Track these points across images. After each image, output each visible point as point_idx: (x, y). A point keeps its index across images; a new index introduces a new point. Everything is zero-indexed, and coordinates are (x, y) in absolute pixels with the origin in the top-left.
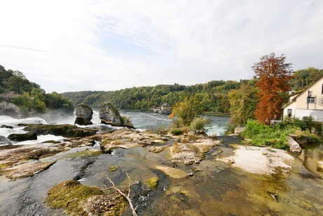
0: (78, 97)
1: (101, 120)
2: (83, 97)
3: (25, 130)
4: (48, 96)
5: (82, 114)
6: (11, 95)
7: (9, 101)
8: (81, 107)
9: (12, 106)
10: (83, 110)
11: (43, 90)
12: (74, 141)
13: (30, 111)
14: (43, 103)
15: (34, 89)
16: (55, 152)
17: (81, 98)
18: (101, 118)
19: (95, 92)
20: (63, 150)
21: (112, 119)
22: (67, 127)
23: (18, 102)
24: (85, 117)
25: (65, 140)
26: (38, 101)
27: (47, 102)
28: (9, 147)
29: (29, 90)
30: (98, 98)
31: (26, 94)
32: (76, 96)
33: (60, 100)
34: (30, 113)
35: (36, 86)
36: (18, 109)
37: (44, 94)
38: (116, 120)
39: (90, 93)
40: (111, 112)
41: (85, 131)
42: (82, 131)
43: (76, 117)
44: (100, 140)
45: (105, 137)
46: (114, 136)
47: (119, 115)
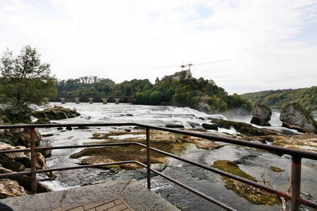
0: (257, 97)
1: (282, 122)
2: (263, 97)
3: (212, 122)
4: (230, 97)
5: (259, 114)
6: (206, 97)
7: (205, 102)
8: (257, 107)
9: (207, 105)
10: (259, 110)
11: (226, 93)
13: (216, 109)
14: (226, 104)
15: (220, 92)
17: (260, 99)
18: (282, 120)
19: (279, 91)
21: (299, 122)
22: (241, 124)
23: (210, 103)
24: (263, 117)
26: (222, 102)
27: (228, 103)
29: (216, 93)
30: (282, 97)
31: (215, 96)
32: (255, 96)
33: (239, 101)
34: (216, 111)
35: (222, 90)
36: (209, 108)
37: (227, 96)
38: (306, 124)
39: (272, 92)
40: (298, 113)
42: (256, 131)
44: (272, 141)
45: (278, 139)
46: (292, 140)
47: (312, 119)
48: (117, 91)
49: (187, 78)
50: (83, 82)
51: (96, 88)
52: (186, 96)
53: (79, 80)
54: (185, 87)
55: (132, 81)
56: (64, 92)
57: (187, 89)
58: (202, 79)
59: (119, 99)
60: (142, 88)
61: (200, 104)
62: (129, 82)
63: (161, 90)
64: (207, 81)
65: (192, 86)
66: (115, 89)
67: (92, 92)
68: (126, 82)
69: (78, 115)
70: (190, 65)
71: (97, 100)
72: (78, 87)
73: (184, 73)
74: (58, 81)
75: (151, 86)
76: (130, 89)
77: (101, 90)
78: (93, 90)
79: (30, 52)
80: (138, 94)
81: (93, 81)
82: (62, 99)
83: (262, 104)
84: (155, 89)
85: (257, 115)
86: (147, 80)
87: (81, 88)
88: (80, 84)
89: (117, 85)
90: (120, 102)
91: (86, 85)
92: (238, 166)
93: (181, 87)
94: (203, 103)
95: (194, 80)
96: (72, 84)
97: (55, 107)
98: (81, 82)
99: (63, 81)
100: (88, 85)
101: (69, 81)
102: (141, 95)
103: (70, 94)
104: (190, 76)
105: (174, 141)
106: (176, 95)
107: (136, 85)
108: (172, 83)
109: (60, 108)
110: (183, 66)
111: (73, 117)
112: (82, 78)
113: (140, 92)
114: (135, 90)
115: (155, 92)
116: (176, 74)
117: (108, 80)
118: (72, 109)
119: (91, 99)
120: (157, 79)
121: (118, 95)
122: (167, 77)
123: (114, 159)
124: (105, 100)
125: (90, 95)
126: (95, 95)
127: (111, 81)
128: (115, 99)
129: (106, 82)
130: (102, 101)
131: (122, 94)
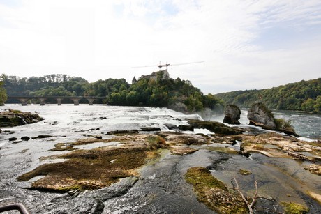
0: (228, 97)
1: (249, 120)
2: (233, 97)
3: (188, 123)
4: (205, 97)
5: (230, 113)
6: (184, 98)
7: (182, 102)
8: (229, 107)
9: (183, 105)
10: (231, 110)
11: (202, 93)
12: (217, 137)
13: (193, 109)
14: (201, 103)
15: (196, 92)
16: (202, 143)
17: (231, 98)
19: (247, 91)
20: (207, 143)
21: (263, 120)
22: (215, 124)
23: (187, 103)
24: (233, 116)
25: (212, 135)
26: (198, 102)
27: (204, 102)
28: (176, 133)
29: (193, 94)
30: (249, 97)
31: (191, 96)
33: (213, 101)
34: (193, 111)
35: (198, 90)
36: (186, 107)
37: (202, 96)
38: (268, 122)
39: (241, 92)
40: (262, 112)
41: (231, 130)
42: (228, 130)
43: (224, 116)
44: (241, 141)
45: (246, 139)
46: (257, 139)
47: (273, 117)
48: (91, 91)
49: (164, 78)
50: (50, 81)
51: (66, 88)
52: (163, 97)
53: (44, 78)
54: (162, 87)
55: (107, 81)
56: (25, 92)
57: (164, 89)
58: (179, 79)
59: (93, 100)
60: (118, 88)
61: (178, 104)
62: (103, 82)
63: (138, 90)
64: (184, 81)
65: (169, 87)
66: (88, 89)
67: (61, 92)
68: (100, 82)
69: (41, 119)
70: (167, 65)
71: (67, 101)
72: (43, 86)
73: (161, 73)
74: (18, 79)
75: (128, 86)
76: (105, 89)
77: (71, 90)
78: (62, 90)
80: (114, 94)
81: (62, 80)
82: (23, 100)
83: (233, 104)
84: (131, 90)
85: (229, 115)
86: (124, 80)
87: (48, 88)
88: (46, 82)
89: (91, 84)
90: (94, 103)
91: (54, 83)
92: (210, 172)
93: (159, 87)
94: (180, 103)
95: (172, 80)
96: (35, 83)
97: (10, 111)
98: (47, 80)
99: (24, 79)
100: (56, 85)
101: (31, 80)
102: (117, 95)
103: (34, 94)
104: (167, 76)
105: (148, 147)
106: (153, 95)
107: (112, 85)
108: (150, 83)
109: (16, 113)
110: (160, 66)
111: (34, 122)
112: (48, 76)
113: (116, 92)
114: (110, 90)
115: (131, 92)
116: (154, 74)
117: (80, 79)
118: (33, 113)
119: (59, 100)
120: (134, 79)
121: (92, 95)
122: (144, 76)
123: (75, 178)
124: (76, 101)
125: (59, 94)
126: (64, 95)
127: (84, 80)
128: (89, 100)
129: (78, 81)
130: (72, 102)
131: (96, 94)
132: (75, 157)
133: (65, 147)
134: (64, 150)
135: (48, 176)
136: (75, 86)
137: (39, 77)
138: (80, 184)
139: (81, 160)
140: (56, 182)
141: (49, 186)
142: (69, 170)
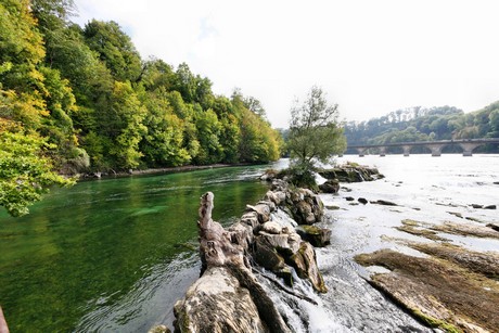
48: (469, 129)
50: (394, 120)
51: (418, 128)
53: (387, 118)
56: (363, 139)
59: (474, 146)
66: (463, 124)
67: (409, 136)
69: (381, 177)
71: (420, 148)
72: (384, 129)
74: (357, 124)
77: (427, 131)
78: (411, 132)
79: (317, 94)
81: (413, 116)
82: (360, 150)
87: (391, 131)
88: (388, 124)
89: (471, 117)
90: (476, 151)
91: (399, 124)
96: (376, 127)
97: (348, 163)
98: (391, 120)
99: (363, 123)
100: (402, 125)
101: (371, 123)
103: (372, 142)
109: (353, 166)
111: (373, 179)
112: (392, 114)
117: (446, 108)
118: (371, 167)
119: (406, 148)
121: (471, 136)
123: (447, 304)
124: (436, 149)
125: (406, 140)
126: (414, 140)
127: (454, 110)
128: (462, 145)
129: (441, 113)
130: (429, 151)
131: (482, 134)
132: (443, 257)
133: (419, 229)
134: (418, 234)
135: (394, 274)
136: (434, 123)
137: (379, 118)
138: (462, 326)
139: (457, 269)
140: (409, 292)
141: (396, 295)
142: (433, 281)
